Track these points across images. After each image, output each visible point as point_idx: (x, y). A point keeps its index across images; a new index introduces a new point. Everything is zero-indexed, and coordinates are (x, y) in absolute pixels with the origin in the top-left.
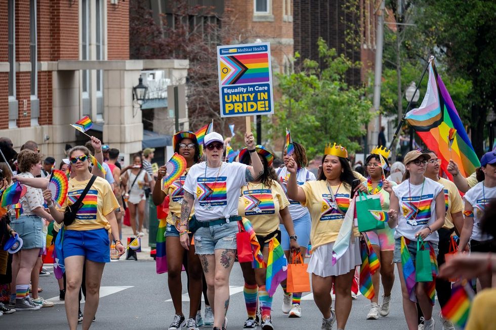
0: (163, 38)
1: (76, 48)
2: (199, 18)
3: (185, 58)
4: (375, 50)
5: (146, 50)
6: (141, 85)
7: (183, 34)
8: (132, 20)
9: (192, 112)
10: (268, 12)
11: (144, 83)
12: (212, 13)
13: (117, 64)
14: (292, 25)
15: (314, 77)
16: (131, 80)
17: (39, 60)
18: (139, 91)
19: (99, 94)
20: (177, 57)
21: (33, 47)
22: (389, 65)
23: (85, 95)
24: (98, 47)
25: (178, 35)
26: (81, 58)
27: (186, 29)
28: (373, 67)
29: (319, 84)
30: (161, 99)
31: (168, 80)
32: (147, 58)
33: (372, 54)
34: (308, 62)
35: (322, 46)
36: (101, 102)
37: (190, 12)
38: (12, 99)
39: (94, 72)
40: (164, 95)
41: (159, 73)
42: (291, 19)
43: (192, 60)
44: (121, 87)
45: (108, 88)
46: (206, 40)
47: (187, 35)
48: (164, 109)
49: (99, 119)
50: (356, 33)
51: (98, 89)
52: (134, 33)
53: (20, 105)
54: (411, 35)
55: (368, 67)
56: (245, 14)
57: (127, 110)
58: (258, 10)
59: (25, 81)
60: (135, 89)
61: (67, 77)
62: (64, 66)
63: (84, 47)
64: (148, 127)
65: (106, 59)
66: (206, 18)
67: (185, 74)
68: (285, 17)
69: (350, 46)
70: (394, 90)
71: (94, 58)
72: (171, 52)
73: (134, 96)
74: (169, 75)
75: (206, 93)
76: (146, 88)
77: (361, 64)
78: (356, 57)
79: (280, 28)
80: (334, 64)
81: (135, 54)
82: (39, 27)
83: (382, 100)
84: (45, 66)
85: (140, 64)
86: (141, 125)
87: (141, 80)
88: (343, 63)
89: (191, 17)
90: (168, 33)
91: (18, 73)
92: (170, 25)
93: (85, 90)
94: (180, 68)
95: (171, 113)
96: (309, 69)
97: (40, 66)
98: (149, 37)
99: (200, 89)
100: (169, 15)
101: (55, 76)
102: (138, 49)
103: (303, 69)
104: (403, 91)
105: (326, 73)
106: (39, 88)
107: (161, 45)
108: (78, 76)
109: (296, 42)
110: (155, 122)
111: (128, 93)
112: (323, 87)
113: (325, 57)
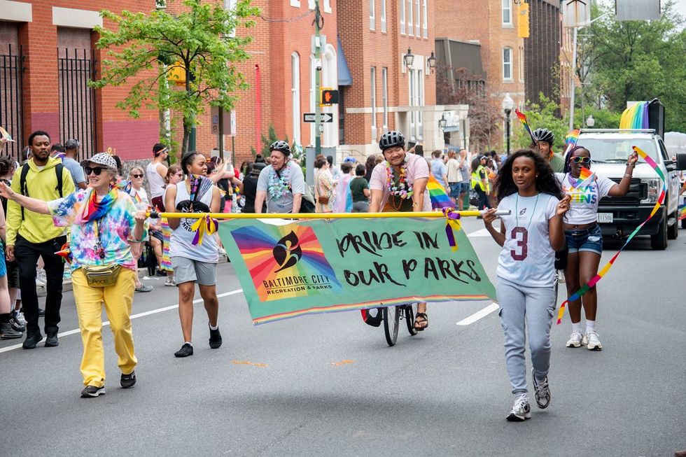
0: (454, 93)
1: (408, 100)
2: (473, 82)
3: (466, 104)
4: (570, 98)
5: (445, 100)
6: (443, 119)
7: (465, 91)
8: (437, 83)
9: (472, 133)
10: (511, 78)
11: (445, 118)
12: (480, 79)
13: (430, 108)
14: (524, 86)
15: (538, 113)
16: (438, 116)
17: (376, 106)
18: (442, 122)
19: (420, 124)
20: (462, 103)
21: (384, 99)
22: (576, 106)
23: (413, 125)
24: (419, 98)
25: (462, 91)
26: (410, 105)
27: (466, 88)
28: (569, 107)
29: (541, 117)
30: (454, 126)
31: (457, 116)
32: (446, 104)
33: (567, 101)
34: (534, 105)
35: (542, 96)
36: (422, 129)
37: (468, 79)
38: (374, 128)
39: (417, 112)
40: (456, 124)
41: (452, 112)
42: (523, 82)
43: (470, 105)
44: (433, 120)
45: (426, 121)
46: (477, 94)
47: (467, 92)
48: (456, 132)
49: (420, 138)
50: (559, 89)
51: (420, 121)
52: (438, 90)
53: (378, 131)
54: (589, 89)
55: (565, 107)
56: (498, 79)
57: (436, 133)
58: (505, 77)
59: (381, 117)
60: (440, 121)
61: (403, 115)
62: (401, 109)
63: (412, 99)
64: (447, 142)
65: (424, 105)
66: (477, 82)
67: (466, 113)
68: (520, 81)
69: (555, 96)
70: (580, 120)
71: (417, 105)
72: (458, 101)
73: (439, 125)
74: (458, 113)
75: (480, 123)
76: (446, 121)
77: (562, 106)
78: (558, 102)
79: (517, 87)
80: (548, 106)
81: (439, 102)
82: (387, 88)
83: (574, 125)
84: (391, 109)
85: (442, 107)
86: (444, 141)
87: (443, 117)
88: (553, 105)
89: (469, 82)
90: (457, 90)
91: (377, 114)
92: (458, 86)
93: (412, 122)
94: (464, 108)
95: (462, 134)
96: (535, 109)
97: (388, 109)
98: (446, 93)
99: (477, 121)
100: (457, 80)
101: (396, 115)
102: (440, 99)
103: (531, 109)
104: (585, 120)
105: (544, 111)
106: (388, 121)
107: (453, 97)
108: (409, 115)
109: (526, 94)
110: (451, 139)
111: (436, 123)
112: (543, 118)
113: (543, 102)
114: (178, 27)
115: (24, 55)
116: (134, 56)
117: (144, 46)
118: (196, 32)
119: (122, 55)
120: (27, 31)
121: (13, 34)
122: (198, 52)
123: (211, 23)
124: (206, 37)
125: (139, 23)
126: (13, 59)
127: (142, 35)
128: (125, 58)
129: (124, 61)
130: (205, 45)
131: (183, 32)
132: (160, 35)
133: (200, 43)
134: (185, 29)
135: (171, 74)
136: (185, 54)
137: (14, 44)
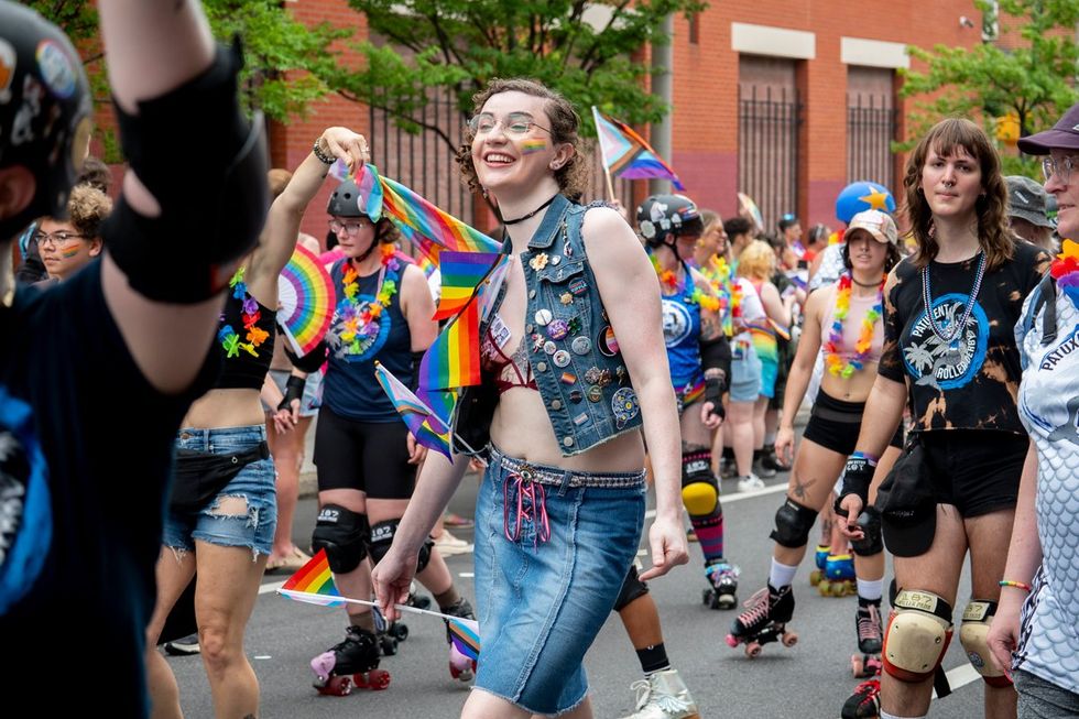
114: (1012, 69)
115: (802, 101)
116: (950, 107)
117: (964, 93)
118: (1036, 75)
119: (934, 106)
120: (806, 71)
121: (788, 74)
122: (1038, 101)
123: (1057, 62)
124: (1050, 81)
125: (957, 63)
126: (787, 108)
127: (961, 79)
129: (937, 115)
130: (1048, 93)
131: (1018, 76)
132: (986, 78)
133: (1041, 90)
134: (1022, 72)
135: (999, 130)
136: (1020, 103)
137: (789, 87)
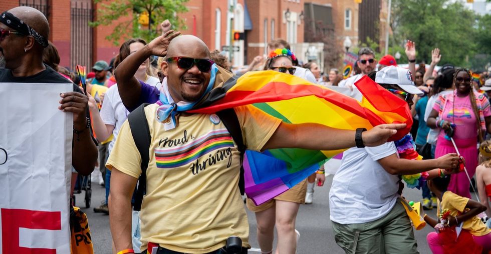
0: (315, 36)
2: (327, 30)
3: (322, 42)
4: (385, 41)
5: (310, 40)
6: (308, 52)
8: (305, 30)
9: (325, 61)
10: (350, 28)
12: (331, 28)
13: (300, 44)
14: (358, 32)
16: (305, 50)
18: (307, 54)
20: (320, 42)
22: (390, 46)
25: (320, 35)
27: (323, 33)
28: (385, 46)
30: (314, 57)
31: (316, 50)
32: (310, 42)
33: (384, 43)
34: (364, 45)
35: (368, 39)
37: (324, 27)
40: (315, 55)
41: (313, 48)
42: (357, 30)
43: (325, 43)
44: (301, 52)
46: (329, 37)
47: (323, 35)
50: (379, 35)
52: (305, 34)
54: (397, 36)
56: (342, 28)
58: (346, 27)
65: (296, 42)
66: (329, 29)
67: (322, 48)
68: (355, 29)
69: (376, 39)
70: (391, 54)
72: (317, 40)
73: (306, 55)
74: (317, 47)
75: (330, 55)
77: (381, 46)
78: (378, 43)
79: (354, 33)
80: (372, 45)
81: (306, 41)
85: (307, 44)
88: (375, 45)
89: (324, 29)
90: (317, 34)
92: (317, 31)
94: (321, 46)
99: (329, 53)
100: (317, 28)
102: (306, 39)
107: (314, 38)
109: (359, 38)
111: (303, 55)
113: (369, 43)
115: (49, 5)
116: (117, 8)
119: (110, 7)
122: (157, 6)
126: (43, 7)
128: (112, 9)
129: (111, 11)
135: (140, 19)
136: (149, 7)
